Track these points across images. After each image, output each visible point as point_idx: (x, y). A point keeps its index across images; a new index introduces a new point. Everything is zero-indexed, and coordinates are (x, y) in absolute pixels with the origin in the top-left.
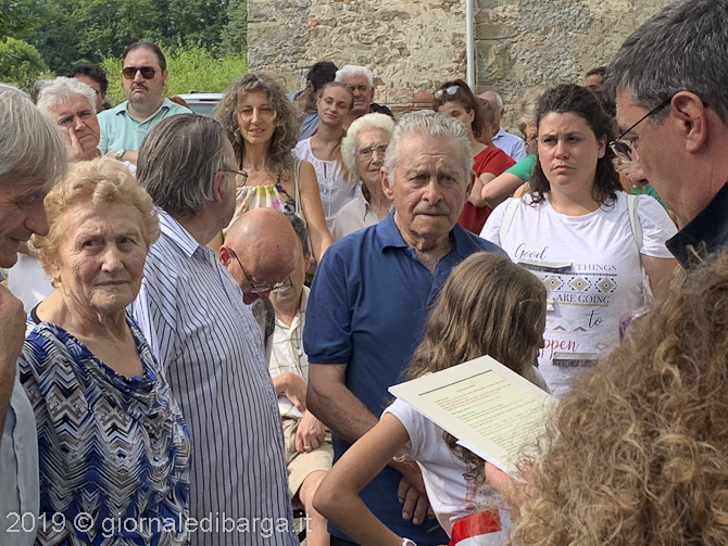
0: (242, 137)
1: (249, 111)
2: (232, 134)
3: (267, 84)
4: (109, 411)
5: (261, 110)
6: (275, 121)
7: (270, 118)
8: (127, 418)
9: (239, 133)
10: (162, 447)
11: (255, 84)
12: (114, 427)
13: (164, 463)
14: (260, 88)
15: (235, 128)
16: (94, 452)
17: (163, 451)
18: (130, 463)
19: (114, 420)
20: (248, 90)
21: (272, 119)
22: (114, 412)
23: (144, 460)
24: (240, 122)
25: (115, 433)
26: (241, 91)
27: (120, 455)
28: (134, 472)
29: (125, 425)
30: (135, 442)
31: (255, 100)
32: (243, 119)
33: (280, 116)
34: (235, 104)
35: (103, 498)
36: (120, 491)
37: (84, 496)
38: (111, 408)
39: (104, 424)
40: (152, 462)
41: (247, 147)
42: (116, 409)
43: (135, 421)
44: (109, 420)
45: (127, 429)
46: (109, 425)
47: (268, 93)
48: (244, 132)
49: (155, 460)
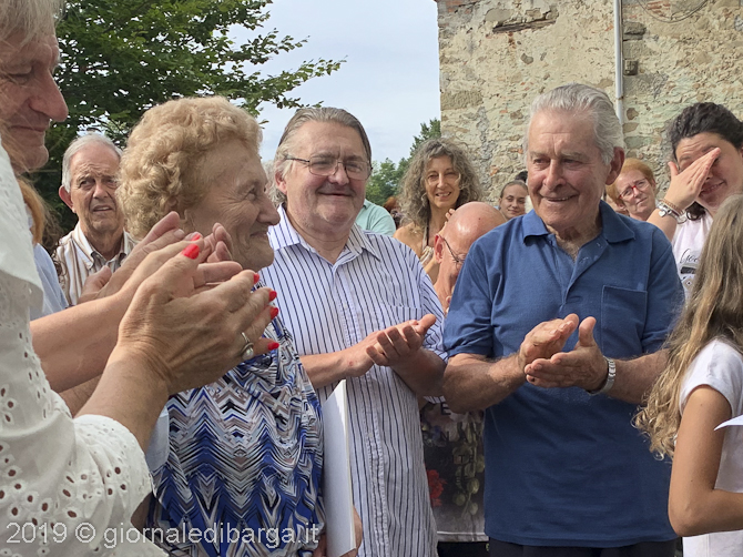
0: (428, 201)
1: (435, 176)
2: (420, 200)
3: (451, 149)
4: (224, 387)
5: (445, 175)
6: (460, 184)
7: (455, 181)
8: (246, 394)
9: (427, 197)
10: (290, 428)
11: (440, 148)
12: (230, 405)
13: (291, 446)
14: (444, 152)
15: (422, 193)
16: (205, 431)
17: (292, 432)
18: (249, 442)
19: (230, 397)
20: (434, 156)
21: (457, 181)
22: (228, 387)
23: (266, 440)
24: (427, 187)
25: (231, 411)
26: (427, 158)
27: (236, 434)
28: (253, 453)
29: (243, 402)
30: (254, 420)
31: (440, 165)
32: (429, 184)
33: (464, 179)
34: (422, 171)
35: (221, 482)
36: (241, 475)
37: (200, 479)
38: (225, 384)
39: (218, 401)
40: (277, 443)
41: (434, 212)
42: (231, 385)
43: (254, 398)
44: (223, 397)
45: (245, 407)
46: (224, 402)
47: (452, 157)
48: (430, 196)
49: (281, 442)
